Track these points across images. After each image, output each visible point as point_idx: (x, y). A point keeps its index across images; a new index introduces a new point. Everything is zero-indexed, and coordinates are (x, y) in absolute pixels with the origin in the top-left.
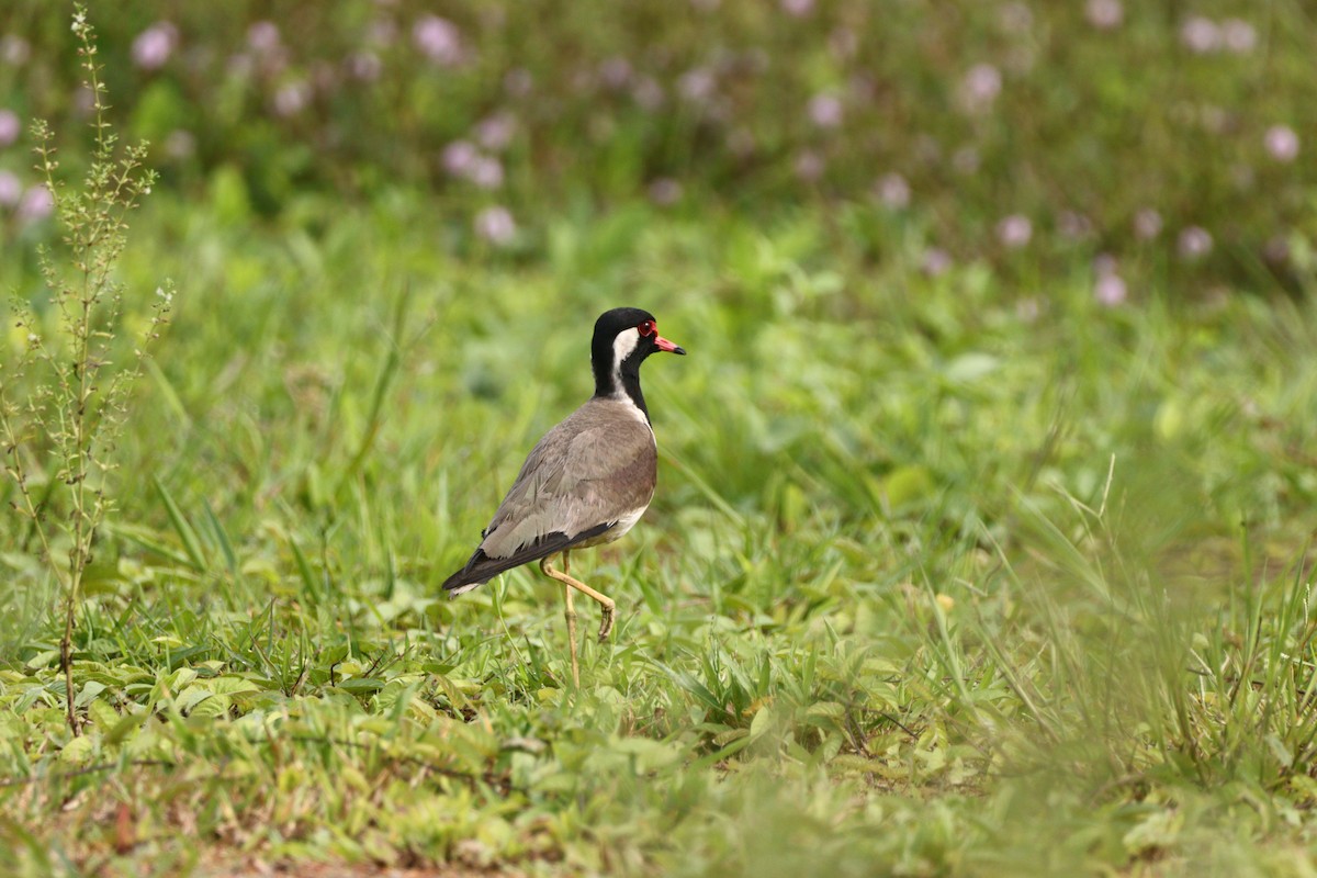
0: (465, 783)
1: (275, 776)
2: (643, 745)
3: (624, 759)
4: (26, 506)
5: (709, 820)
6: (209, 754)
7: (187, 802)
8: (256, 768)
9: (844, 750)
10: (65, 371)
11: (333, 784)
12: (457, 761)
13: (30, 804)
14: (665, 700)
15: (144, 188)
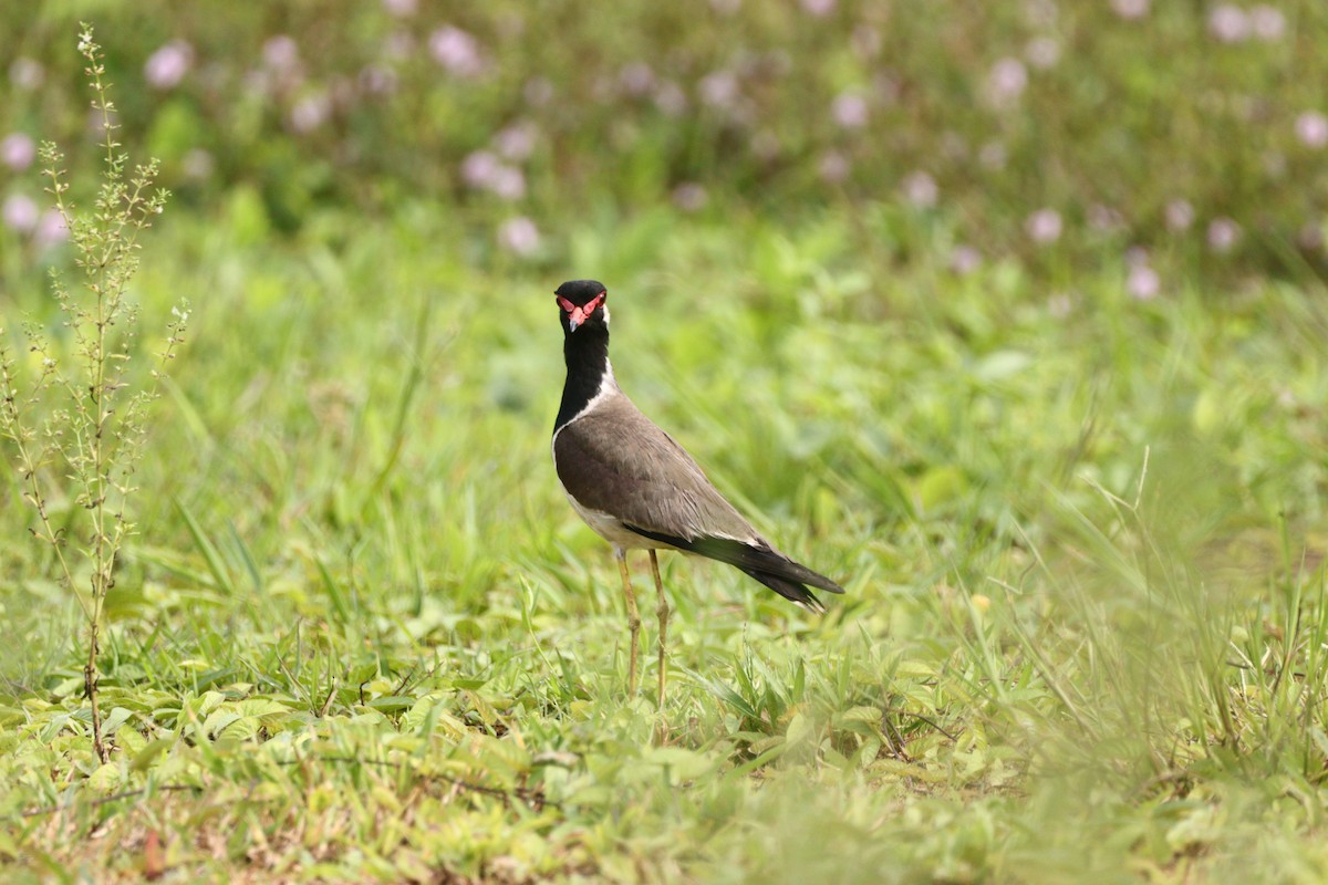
0: (498, 798)
1: (304, 798)
2: (677, 755)
3: (659, 770)
4: (47, 531)
5: (746, 830)
6: (238, 777)
7: (216, 826)
8: (286, 790)
9: (882, 754)
10: (82, 395)
11: (364, 804)
12: (489, 777)
13: (59, 832)
14: (699, 710)
15: (156, 207)
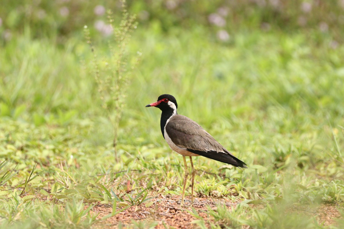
0: (214, 176)
1: (166, 174)
2: (259, 167)
3: (254, 170)
4: (105, 106)
5: (275, 186)
6: (150, 168)
7: (144, 180)
8: (162, 172)
9: (310, 168)
10: (115, 72)
11: (181, 176)
12: (212, 170)
13: (106, 180)
14: (264, 155)
15: (135, 26)
